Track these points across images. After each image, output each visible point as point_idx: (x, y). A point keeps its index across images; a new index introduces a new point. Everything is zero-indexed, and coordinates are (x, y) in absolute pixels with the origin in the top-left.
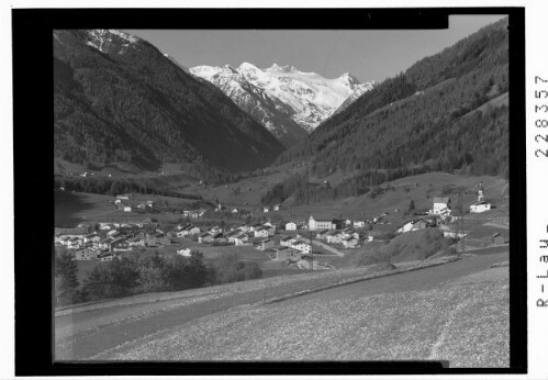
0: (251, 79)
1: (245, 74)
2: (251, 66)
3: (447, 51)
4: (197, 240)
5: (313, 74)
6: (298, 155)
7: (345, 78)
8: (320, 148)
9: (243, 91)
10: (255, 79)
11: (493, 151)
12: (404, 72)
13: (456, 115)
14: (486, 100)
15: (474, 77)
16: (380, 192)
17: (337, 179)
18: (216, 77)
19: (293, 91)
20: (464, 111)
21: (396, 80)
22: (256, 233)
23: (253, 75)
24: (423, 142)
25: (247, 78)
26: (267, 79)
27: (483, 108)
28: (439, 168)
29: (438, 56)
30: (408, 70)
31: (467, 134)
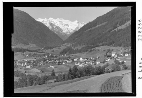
0: (52, 22)
1: (50, 20)
2: (52, 18)
3: (105, 15)
4: (53, 63)
5: (68, 20)
6: (68, 41)
7: (76, 21)
8: (74, 40)
9: (50, 25)
10: (53, 22)
11: (120, 40)
12: (94, 20)
13: (109, 31)
14: (116, 27)
15: (113, 22)
16: (92, 51)
17: (79, 48)
18: (43, 21)
19: (63, 25)
20: (111, 30)
21: (92, 22)
22: (68, 61)
23: (52, 21)
24: (101, 38)
25: (51, 22)
26: (56, 22)
27: (116, 29)
28: (106, 45)
29: (102, 16)
30: (95, 20)
31: (112, 36)
